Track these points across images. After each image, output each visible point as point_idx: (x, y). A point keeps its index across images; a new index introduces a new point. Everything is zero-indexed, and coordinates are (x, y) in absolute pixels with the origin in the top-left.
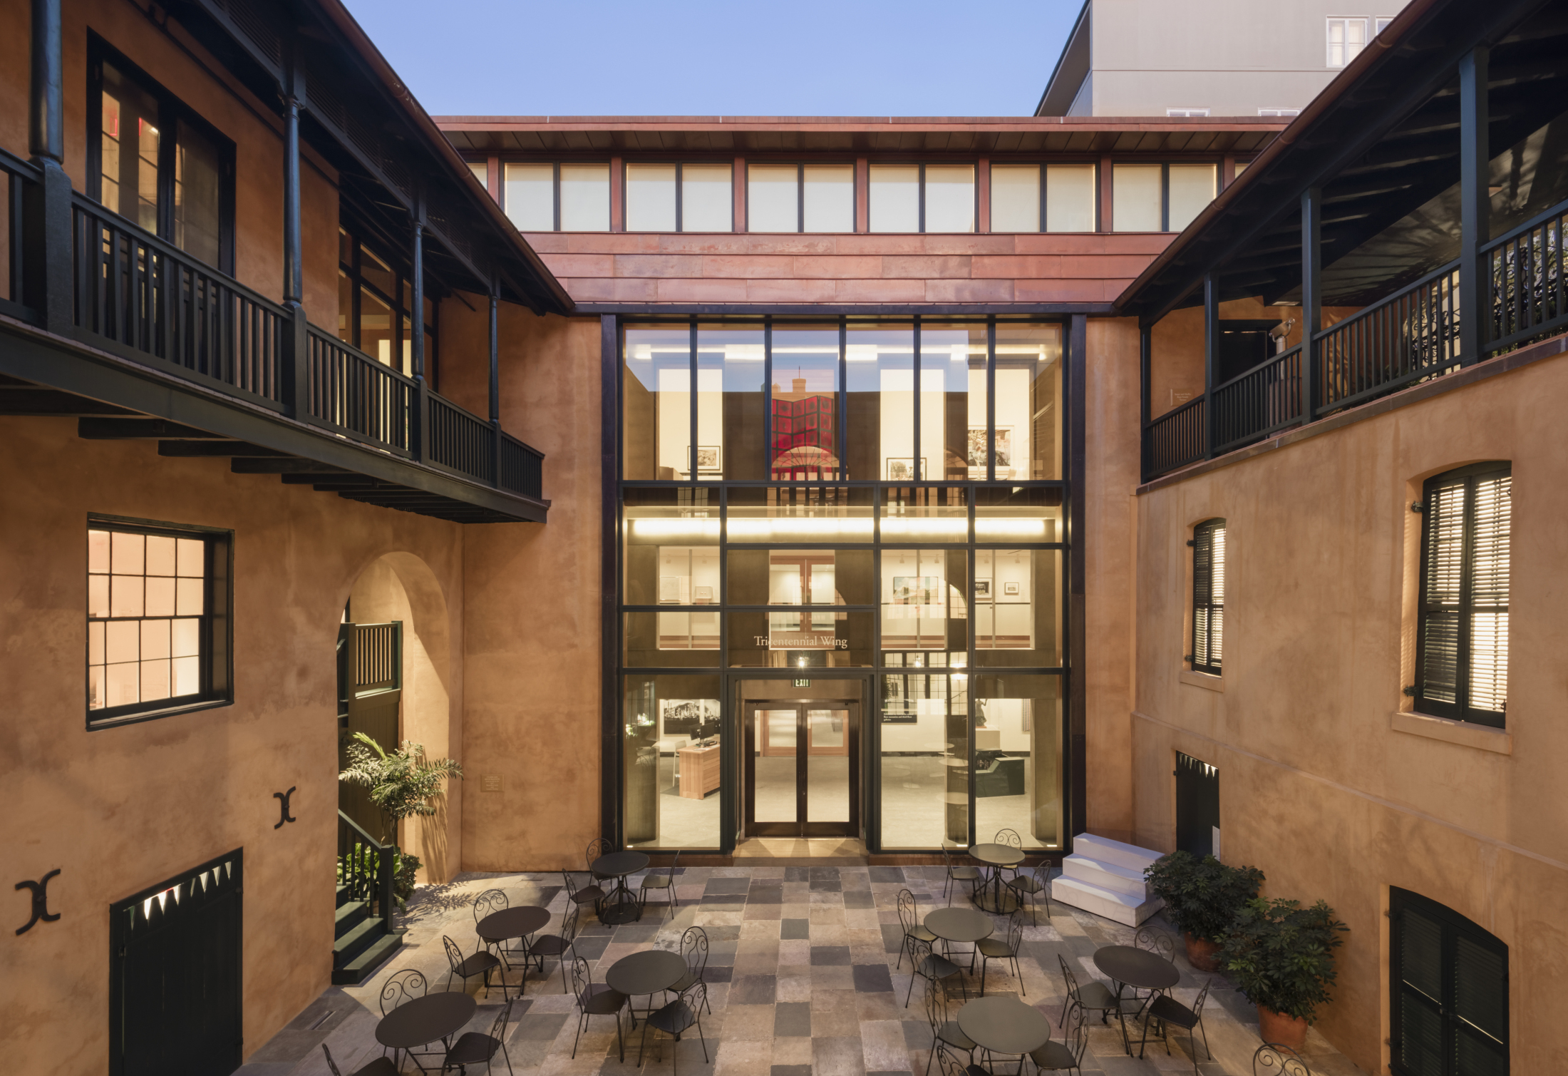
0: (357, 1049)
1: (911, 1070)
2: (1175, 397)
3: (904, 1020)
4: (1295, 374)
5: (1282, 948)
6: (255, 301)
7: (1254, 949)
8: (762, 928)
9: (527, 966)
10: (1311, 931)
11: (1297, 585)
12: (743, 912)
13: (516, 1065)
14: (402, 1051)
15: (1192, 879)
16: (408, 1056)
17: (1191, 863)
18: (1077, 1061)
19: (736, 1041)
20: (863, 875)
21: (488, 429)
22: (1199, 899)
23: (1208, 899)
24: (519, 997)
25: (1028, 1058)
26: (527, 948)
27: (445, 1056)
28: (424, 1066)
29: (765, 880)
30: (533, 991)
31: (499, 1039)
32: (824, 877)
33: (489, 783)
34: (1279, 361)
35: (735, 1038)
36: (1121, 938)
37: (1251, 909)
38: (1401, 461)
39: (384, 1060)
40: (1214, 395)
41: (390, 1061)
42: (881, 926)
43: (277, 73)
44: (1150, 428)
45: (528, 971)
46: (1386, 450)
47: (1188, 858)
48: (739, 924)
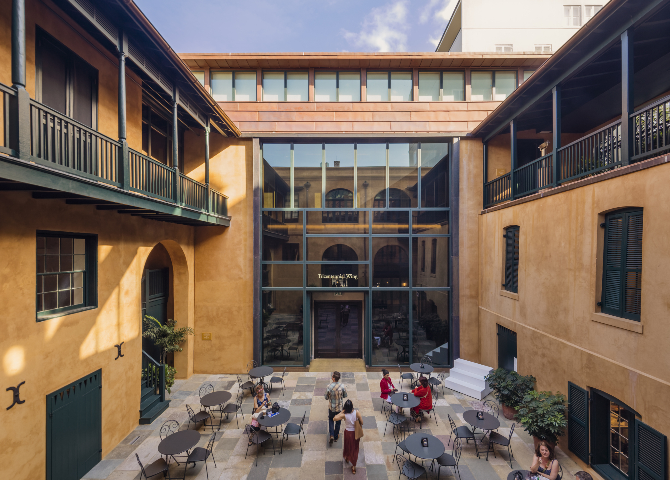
0: (150, 453)
1: (385, 464)
2: (497, 172)
3: (382, 441)
4: (550, 165)
5: (544, 413)
6: (106, 139)
7: (532, 413)
8: (321, 400)
9: (222, 417)
10: (556, 405)
11: (550, 256)
12: (313, 392)
13: (218, 461)
14: (169, 456)
15: (505, 381)
16: (172, 457)
17: (504, 373)
18: (457, 463)
19: (311, 451)
20: (364, 376)
21: (205, 188)
22: (508, 390)
23: (512, 390)
24: (218, 431)
25: (435, 460)
26: (222, 409)
27: (187, 457)
28: (178, 461)
29: (322, 378)
30: (224, 428)
31: (210, 450)
32: (347, 377)
33: (205, 337)
34: (543, 159)
35: (310, 449)
36: (475, 404)
37: (531, 395)
38: (595, 205)
39: (161, 460)
40: (514, 173)
41: (164, 461)
42: (372, 399)
43: (116, 42)
44: (487, 186)
45: (222, 419)
46: (589, 200)
47: (503, 371)
48: (311, 398)
